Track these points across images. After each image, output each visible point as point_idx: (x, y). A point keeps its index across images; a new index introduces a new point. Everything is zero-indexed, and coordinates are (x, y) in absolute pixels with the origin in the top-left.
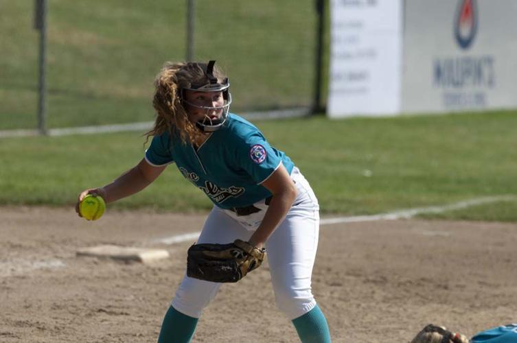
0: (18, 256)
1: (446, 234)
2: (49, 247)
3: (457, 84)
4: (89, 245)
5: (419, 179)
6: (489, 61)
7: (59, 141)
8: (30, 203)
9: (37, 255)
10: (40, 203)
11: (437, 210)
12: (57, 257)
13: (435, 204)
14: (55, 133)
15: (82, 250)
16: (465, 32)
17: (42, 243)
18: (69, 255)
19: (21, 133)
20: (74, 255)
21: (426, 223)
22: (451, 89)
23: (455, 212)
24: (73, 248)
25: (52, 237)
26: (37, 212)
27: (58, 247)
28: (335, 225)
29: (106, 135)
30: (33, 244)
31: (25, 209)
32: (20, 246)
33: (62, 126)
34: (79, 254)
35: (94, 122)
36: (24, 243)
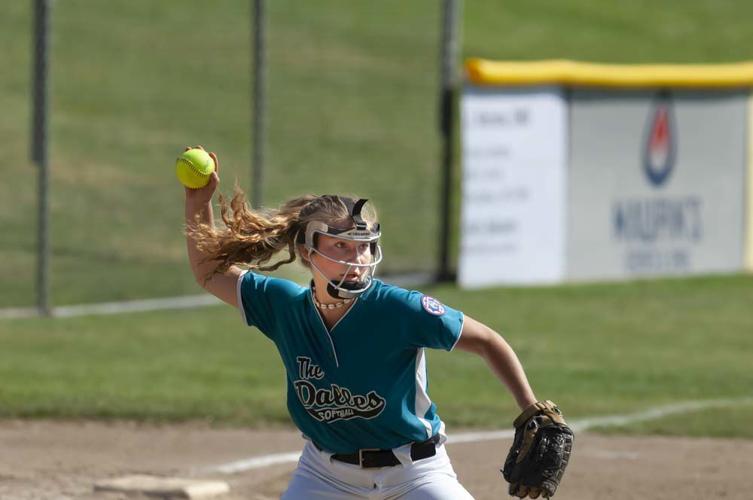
0: (8, 493)
1: (633, 456)
2: (54, 478)
3: (647, 237)
4: (111, 475)
5: (591, 376)
6: (694, 203)
7: (69, 324)
8: (26, 416)
9: (36, 491)
10: (41, 414)
11: (619, 421)
12: (65, 494)
13: (616, 412)
14: (62, 312)
15: (103, 483)
16: (658, 161)
17: (44, 473)
18: (84, 490)
19: (11, 313)
20: (90, 490)
21: (602, 440)
22: (638, 245)
23: (646, 424)
24: (89, 481)
25: (59, 464)
26: (37, 429)
27: (67, 479)
28: (473, 444)
29: (137, 316)
30: (31, 475)
31: (19, 423)
32: (11, 478)
33: (73, 302)
34: (98, 489)
35: (120, 297)
36: (18, 474)
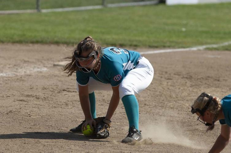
0: (27, 66)
1: (219, 57)
2: (41, 62)
4: (59, 61)
5: (206, 32)
7: (46, 15)
8: (33, 43)
9: (36, 65)
10: (37, 42)
11: (215, 46)
12: (44, 66)
13: (214, 43)
14: (44, 11)
15: (56, 63)
17: (38, 60)
18: (50, 65)
19: (29, 11)
20: (52, 65)
21: (210, 52)
23: (223, 47)
24: (52, 63)
25: (43, 57)
26: (36, 47)
27: (45, 62)
28: (170, 53)
29: (67, 12)
30: (34, 61)
31: (31, 45)
32: (28, 61)
33: (47, 8)
34: (55, 65)
35: (62, 6)
36: (30, 60)
